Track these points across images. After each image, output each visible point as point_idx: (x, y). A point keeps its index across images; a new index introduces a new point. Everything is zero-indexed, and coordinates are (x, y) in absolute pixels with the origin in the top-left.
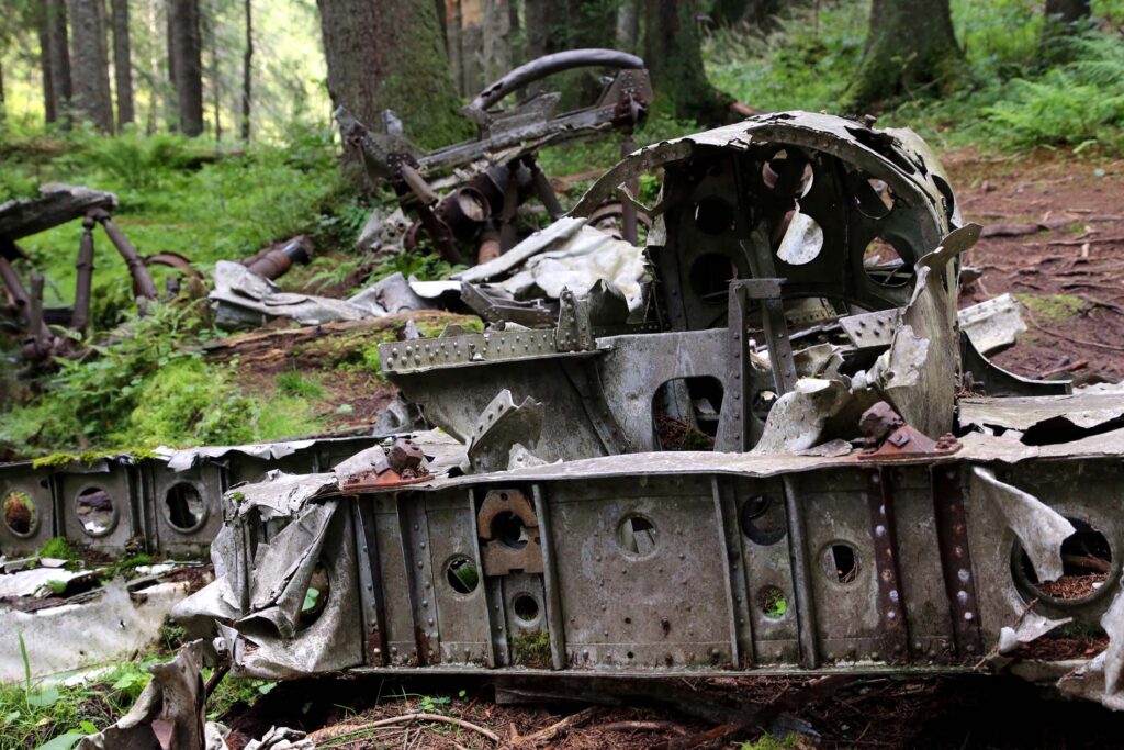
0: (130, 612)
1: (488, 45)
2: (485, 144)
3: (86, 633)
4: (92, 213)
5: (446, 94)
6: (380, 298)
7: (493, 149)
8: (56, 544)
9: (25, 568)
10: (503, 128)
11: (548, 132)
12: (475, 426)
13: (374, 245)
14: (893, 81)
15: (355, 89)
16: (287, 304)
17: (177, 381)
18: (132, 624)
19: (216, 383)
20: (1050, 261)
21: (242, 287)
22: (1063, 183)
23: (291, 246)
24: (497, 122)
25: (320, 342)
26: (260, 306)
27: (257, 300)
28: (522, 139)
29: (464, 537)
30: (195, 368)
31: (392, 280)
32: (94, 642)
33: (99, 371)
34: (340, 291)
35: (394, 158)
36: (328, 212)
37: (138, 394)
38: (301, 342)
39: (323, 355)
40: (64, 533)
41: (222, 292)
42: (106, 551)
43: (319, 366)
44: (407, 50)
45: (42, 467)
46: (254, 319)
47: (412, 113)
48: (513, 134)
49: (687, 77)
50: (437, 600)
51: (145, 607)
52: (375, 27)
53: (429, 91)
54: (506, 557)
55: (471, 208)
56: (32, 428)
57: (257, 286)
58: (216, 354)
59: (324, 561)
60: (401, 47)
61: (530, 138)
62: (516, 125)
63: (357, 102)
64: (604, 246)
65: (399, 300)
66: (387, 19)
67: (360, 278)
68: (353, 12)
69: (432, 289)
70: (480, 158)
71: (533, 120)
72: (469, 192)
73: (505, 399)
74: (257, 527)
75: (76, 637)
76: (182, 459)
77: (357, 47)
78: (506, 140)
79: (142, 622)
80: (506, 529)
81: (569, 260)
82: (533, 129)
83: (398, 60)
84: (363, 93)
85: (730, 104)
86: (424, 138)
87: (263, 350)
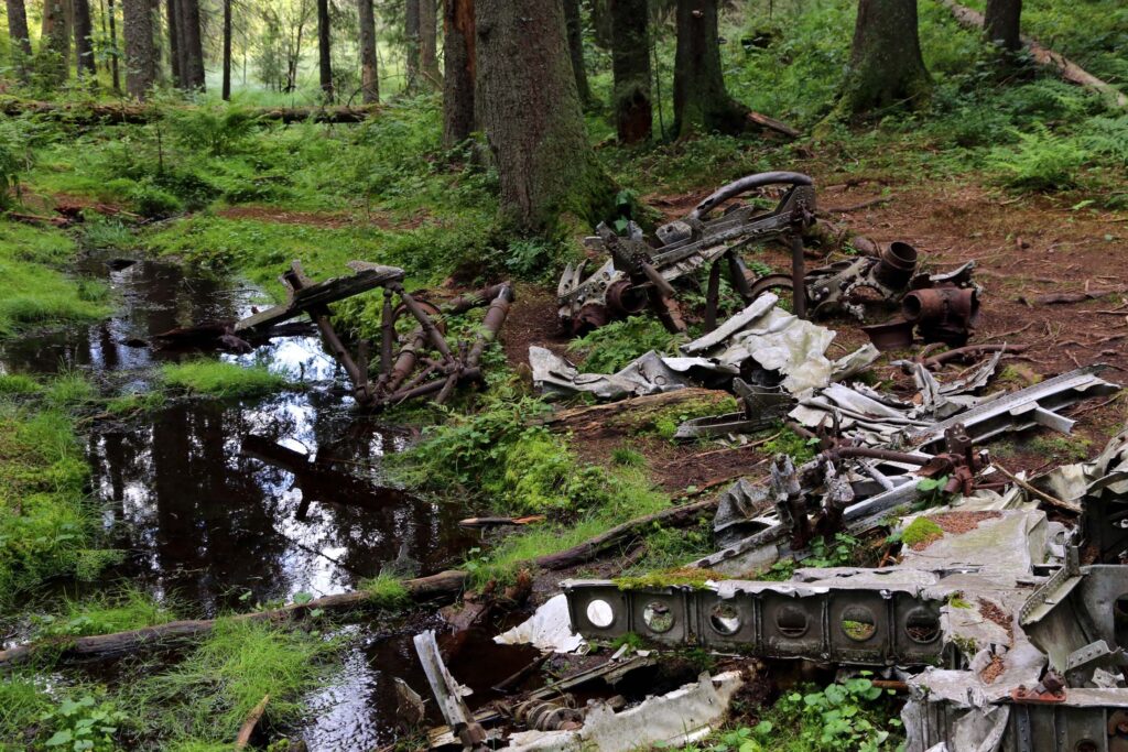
0: (714, 693)
2: (698, 243)
3: (693, 708)
4: (389, 286)
6: (641, 370)
7: (705, 247)
8: (632, 636)
10: (711, 232)
11: (744, 233)
13: (580, 298)
15: (517, 147)
16: (591, 382)
18: (715, 700)
21: (559, 371)
23: (502, 290)
24: (708, 228)
25: (623, 415)
26: (572, 384)
27: (569, 381)
28: (725, 239)
29: (1091, 730)
30: (544, 439)
31: (649, 356)
32: (697, 713)
35: (636, 256)
37: (503, 456)
38: (610, 416)
39: (627, 425)
40: (634, 629)
41: (540, 373)
42: (665, 641)
43: (625, 434)
44: (560, 117)
46: (570, 396)
47: (563, 168)
48: (719, 236)
49: (711, 91)
51: (720, 689)
52: (535, 99)
53: (575, 149)
54: (1123, 745)
57: (567, 369)
58: (557, 428)
60: (555, 115)
61: (731, 239)
62: (721, 229)
63: (518, 155)
64: (793, 325)
65: (655, 370)
66: (544, 93)
68: (518, 87)
69: (680, 364)
70: (696, 254)
71: (733, 225)
75: (688, 711)
76: (727, 591)
77: (520, 114)
78: (713, 241)
79: (719, 699)
81: (769, 336)
82: (733, 231)
83: (553, 125)
84: (525, 151)
85: (747, 114)
86: (573, 187)
87: (584, 422)
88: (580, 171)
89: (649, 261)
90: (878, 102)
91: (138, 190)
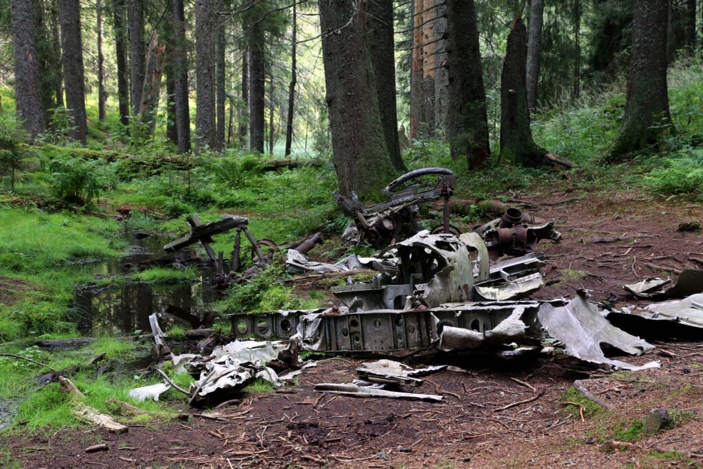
0: (273, 351)
1: (438, 91)
2: (389, 204)
4: (240, 226)
5: (385, 166)
6: (346, 264)
7: (393, 206)
8: (252, 335)
9: (246, 340)
10: (397, 198)
11: (415, 199)
12: (350, 304)
13: (348, 239)
14: (634, 143)
15: (345, 164)
16: (314, 266)
17: (275, 292)
19: (288, 293)
20: (605, 255)
21: (297, 259)
22: (647, 217)
23: (316, 236)
24: (394, 196)
25: (324, 280)
26: (303, 266)
27: (302, 264)
28: (404, 202)
29: (346, 325)
30: (281, 288)
31: (352, 256)
33: (248, 287)
34: (331, 260)
35: (354, 209)
36: (331, 219)
37: (261, 297)
38: (317, 280)
39: (325, 284)
40: (254, 332)
41: (290, 261)
43: (323, 288)
44: (369, 148)
45: (249, 314)
46: (301, 271)
47: (370, 175)
48: (401, 200)
49: (522, 139)
50: (341, 338)
52: (355, 138)
53: (378, 165)
54: (354, 329)
55: (387, 224)
56: (225, 307)
57: (302, 258)
58: (288, 283)
59: (319, 328)
60: (366, 146)
61: (407, 201)
62: (402, 196)
63: (346, 170)
65: (353, 264)
66: (360, 134)
67: (341, 253)
68: (346, 131)
69: (365, 260)
70: (388, 209)
71: (408, 195)
72: (387, 218)
73: (356, 298)
74: (306, 323)
76: (285, 313)
77: (347, 146)
78: (398, 202)
79: (275, 353)
80: (354, 324)
82: (408, 198)
83: (364, 152)
84: (348, 166)
85: (544, 154)
86: (375, 186)
87: (304, 282)
88: (381, 178)
89: (362, 212)
90: (637, 147)
91: (169, 202)
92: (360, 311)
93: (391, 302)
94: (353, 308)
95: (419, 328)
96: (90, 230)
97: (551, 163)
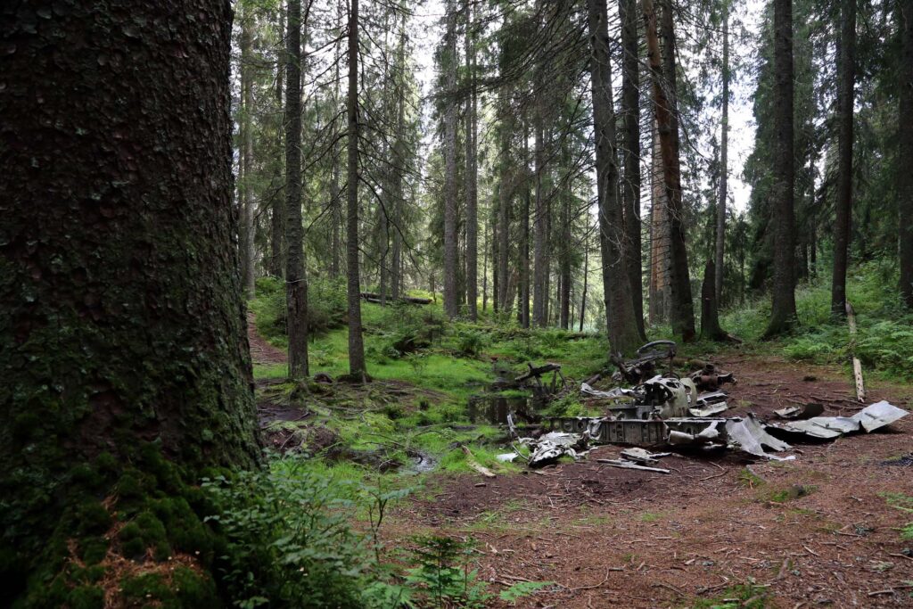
1: (665, 298)
2: (639, 360)
4: (556, 369)
5: (636, 339)
6: (614, 392)
7: (641, 361)
8: (562, 429)
9: (558, 432)
10: (643, 356)
11: (653, 358)
12: (617, 415)
13: (615, 378)
16: (596, 393)
17: (575, 406)
19: (581, 407)
20: (762, 393)
23: (597, 376)
25: (602, 401)
26: (590, 393)
27: (590, 391)
29: (615, 427)
30: (578, 404)
31: (618, 388)
33: (560, 402)
34: (606, 390)
35: (619, 362)
36: (606, 367)
37: (567, 408)
38: (598, 400)
39: (602, 403)
41: (583, 389)
43: (601, 406)
44: (627, 328)
45: (560, 418)
46: (589, 395)
47: (628, 344)
48: (646, 358)
49: (713, 326)
50: (612, 434)
52: (620, 323)
53: (633, 338)
54: (619, 429)
55: (638, 371)
56: (547, 413)
57: (590, 388)
58: (582, 402)
59: (600, 429)
61: (649, 359)
65: (618, 393)
66: (623, 321)
67: (612, 386)
68: (615, 319)
69: (625, 391)
70: (638, 363)
71: (650, 355)
72: (638, 367)
73: (621, 413)
74: (593, 425)
76: (581, 419)
77: (615, 327)
78: (644, 359)
79: (575, 440)
80: (619, 426)
82: (650, 357)
83: (625, 331)
85: (726, 334)
86: (631, 350)
87: (591, 401)
88: (634, 345)
89: (623, 364)
90: (779, 332)
91: (518, 355)
92: (623, 420)
93: (640, 416)
94: (619, 418)
95: (657, 431)
96: (477, 368)
97: (730, 339)
